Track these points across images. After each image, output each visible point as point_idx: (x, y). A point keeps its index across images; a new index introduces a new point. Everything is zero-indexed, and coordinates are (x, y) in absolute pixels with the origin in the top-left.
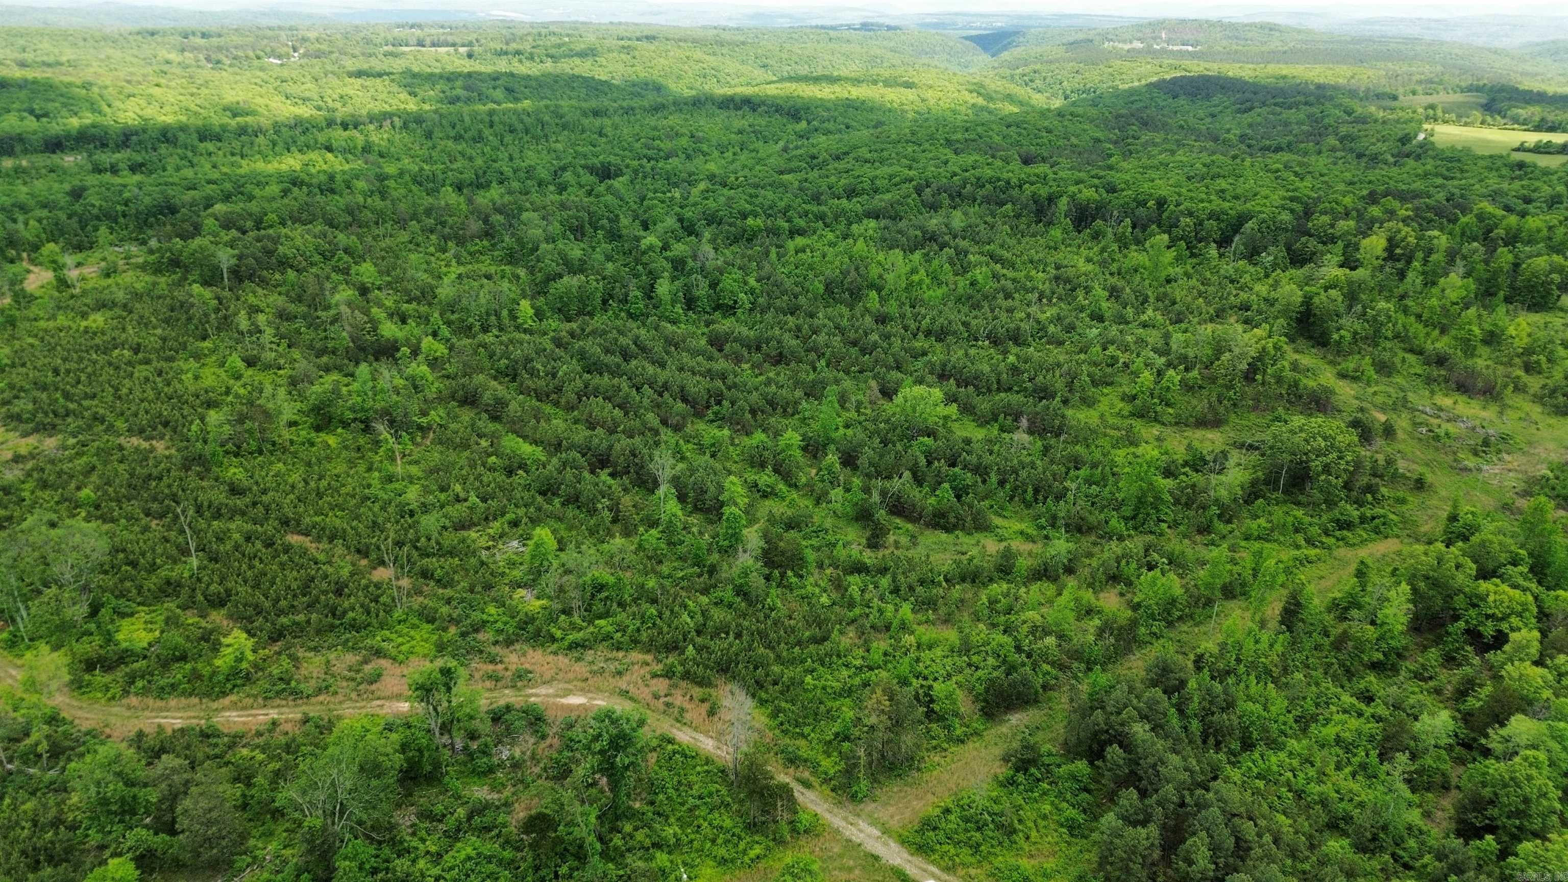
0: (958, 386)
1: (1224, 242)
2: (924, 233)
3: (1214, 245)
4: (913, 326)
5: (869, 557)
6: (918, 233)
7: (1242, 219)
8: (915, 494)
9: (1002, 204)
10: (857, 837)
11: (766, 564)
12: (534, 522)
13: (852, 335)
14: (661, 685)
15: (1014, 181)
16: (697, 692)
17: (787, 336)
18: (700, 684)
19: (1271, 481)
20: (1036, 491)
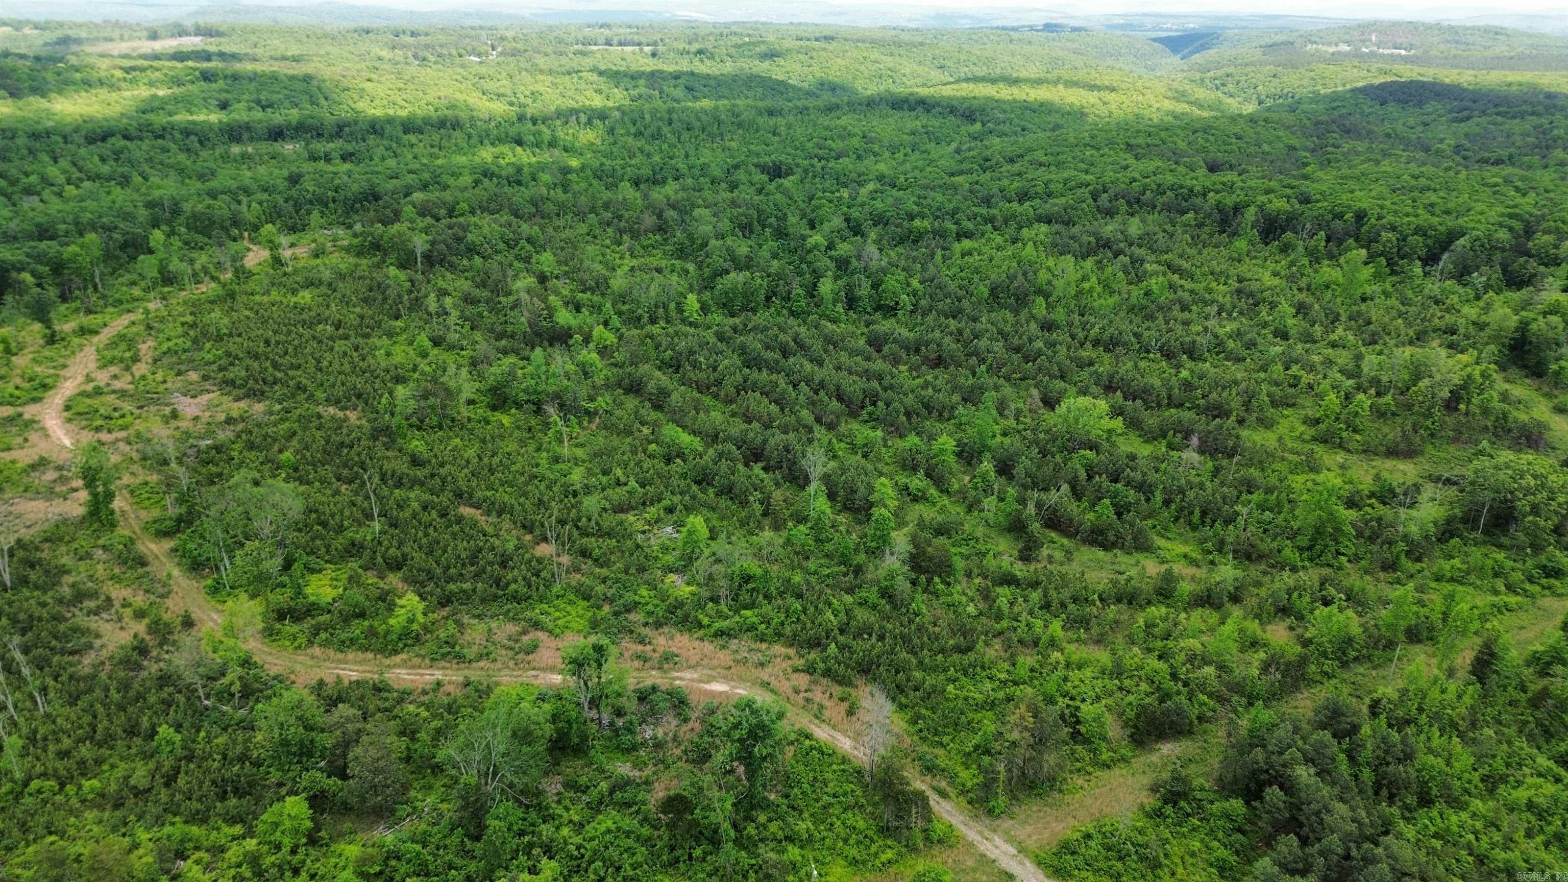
0: (1126, 399)
1: (1431, 259)
2: (1098, 240)
3: (1419, 263)
4: (1081, 335)
5: (1020, 570)
6: (1092, 239)
7: (1453, 236)
8: (1073, 508)
9: (1183, 212)
10: (992, 853)
11: (913, 569)
12: (688, 509)
13: (1016, 341)
14: (802, 680)
15: (1198, 188)
16: (838, 690)
17: (947, 339)
18: (840, 683)
19: (1470, 520)
20: (1204, 513)
